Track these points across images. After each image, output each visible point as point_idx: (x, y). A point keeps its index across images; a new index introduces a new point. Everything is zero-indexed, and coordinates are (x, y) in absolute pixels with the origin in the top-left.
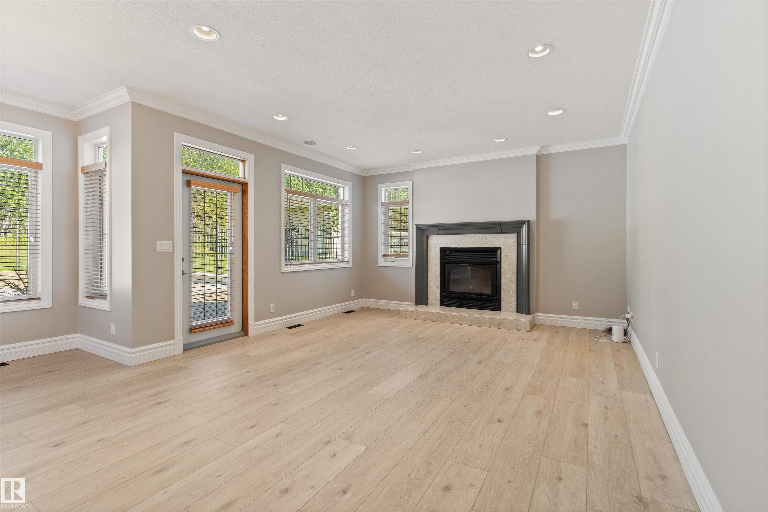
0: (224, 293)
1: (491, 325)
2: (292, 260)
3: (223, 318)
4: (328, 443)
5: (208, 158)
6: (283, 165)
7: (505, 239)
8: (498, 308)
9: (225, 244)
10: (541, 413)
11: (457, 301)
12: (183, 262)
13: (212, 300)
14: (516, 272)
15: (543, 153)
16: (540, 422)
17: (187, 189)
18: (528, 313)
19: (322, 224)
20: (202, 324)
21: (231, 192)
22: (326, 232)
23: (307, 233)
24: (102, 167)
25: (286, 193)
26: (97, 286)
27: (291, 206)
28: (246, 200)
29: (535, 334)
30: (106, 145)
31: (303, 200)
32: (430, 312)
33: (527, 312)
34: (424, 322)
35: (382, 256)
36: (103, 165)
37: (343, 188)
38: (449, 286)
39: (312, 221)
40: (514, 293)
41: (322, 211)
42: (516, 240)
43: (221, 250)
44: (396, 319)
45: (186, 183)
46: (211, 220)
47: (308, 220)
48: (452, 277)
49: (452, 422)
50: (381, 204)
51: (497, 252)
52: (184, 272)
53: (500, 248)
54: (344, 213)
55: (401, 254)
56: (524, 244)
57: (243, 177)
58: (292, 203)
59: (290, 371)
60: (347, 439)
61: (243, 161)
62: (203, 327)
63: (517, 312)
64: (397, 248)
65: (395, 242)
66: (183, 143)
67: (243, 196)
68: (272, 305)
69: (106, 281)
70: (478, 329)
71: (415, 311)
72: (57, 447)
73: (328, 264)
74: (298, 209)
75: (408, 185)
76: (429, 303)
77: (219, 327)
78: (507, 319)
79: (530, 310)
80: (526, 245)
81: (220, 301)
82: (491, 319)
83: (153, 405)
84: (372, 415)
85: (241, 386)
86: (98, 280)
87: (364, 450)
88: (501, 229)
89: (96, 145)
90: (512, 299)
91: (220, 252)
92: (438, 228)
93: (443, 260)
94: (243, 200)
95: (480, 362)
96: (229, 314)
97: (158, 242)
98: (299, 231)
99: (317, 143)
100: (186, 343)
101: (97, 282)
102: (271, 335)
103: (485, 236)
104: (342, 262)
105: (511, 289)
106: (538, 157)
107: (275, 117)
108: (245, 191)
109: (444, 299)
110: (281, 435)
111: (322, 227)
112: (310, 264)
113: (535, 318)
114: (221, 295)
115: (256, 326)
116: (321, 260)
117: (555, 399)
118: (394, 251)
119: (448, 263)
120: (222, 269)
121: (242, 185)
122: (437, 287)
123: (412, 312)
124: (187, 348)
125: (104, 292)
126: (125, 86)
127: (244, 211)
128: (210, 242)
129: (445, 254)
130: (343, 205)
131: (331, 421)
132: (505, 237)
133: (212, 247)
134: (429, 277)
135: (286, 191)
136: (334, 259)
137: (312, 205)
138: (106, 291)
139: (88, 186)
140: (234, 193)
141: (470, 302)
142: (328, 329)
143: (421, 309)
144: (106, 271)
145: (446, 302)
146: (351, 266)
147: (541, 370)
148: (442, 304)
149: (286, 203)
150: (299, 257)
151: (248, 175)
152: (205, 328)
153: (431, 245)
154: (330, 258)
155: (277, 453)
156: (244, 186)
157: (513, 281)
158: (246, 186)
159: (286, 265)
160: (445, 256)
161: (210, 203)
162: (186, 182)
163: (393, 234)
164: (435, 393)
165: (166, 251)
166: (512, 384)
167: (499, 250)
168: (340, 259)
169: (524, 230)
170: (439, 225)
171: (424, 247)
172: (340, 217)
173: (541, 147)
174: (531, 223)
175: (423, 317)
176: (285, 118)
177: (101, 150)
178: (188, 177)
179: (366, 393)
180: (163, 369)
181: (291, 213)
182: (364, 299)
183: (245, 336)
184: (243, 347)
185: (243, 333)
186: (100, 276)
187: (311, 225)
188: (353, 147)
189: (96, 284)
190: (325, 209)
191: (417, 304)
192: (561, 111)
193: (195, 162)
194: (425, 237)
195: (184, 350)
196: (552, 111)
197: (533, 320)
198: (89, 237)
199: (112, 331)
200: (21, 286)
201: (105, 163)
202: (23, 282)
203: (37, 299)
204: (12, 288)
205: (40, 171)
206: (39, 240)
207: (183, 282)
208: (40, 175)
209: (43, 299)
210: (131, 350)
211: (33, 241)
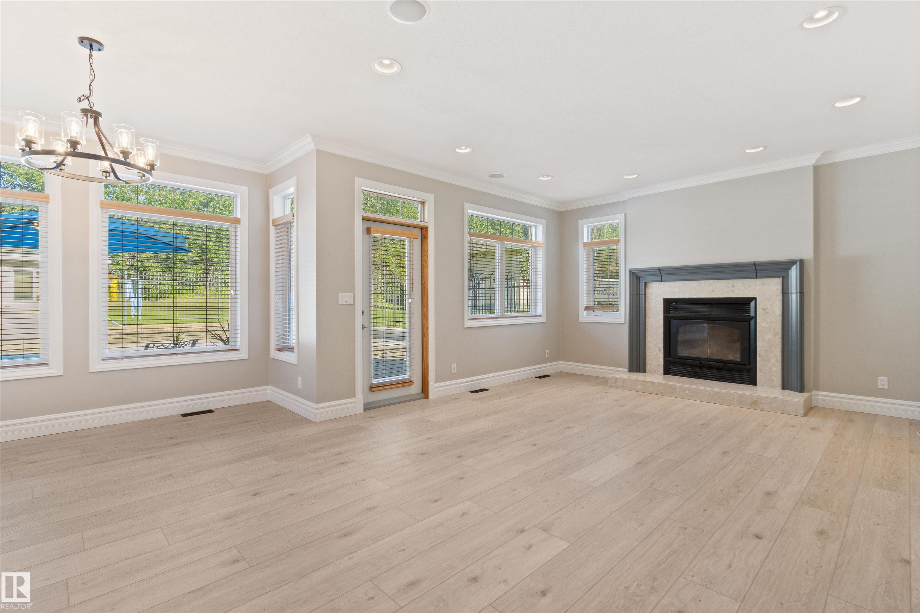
0: (403, 349)
1: (740, 403)
2: (475, 313)
3: (402, 377)
4: (522, 531)
5: (385, 202)
6: (466, 205)
7: (763, 286)
8: (752, 381)
9: (405, 295)
10: (825, 533)
11: (687, 369)
12: (363, 315)
13: (392, 357)
14: (780, 331)
15: (824, 162)
16: (824, 547)
17: (367, 236)
18: (801, 389)
19: (510, 271)
20: (381, 382)
21: (411, 238)
22: (515, 281)
23: (492, 283)
24: (290, 219)
25: (469, 237)
26: (286, 339)
27: (475, 250)
28: (426, 245)
29: (813, 420)
30: (293, 196)
31: (489, 243)
32: (650, 382)
33: (799, 389)
34: (641, 393)
35: (585, 310)
36: (291, 216)
37: (535, 228)
38: (677, 348)
39: (498, 267)
40: (777, 361)
41: (511, 256)
42: (780, 288)
43: (400, 302)
44: (603, 388)
45: (366, 231)
46: (387, 269)
47: (493, 266)
48: (680, 337)
49: (686, 528)
50: (583, 245)
51: (750, 303)
52: (365, 326)
53: (755, 299)
54: (536, 257)
55: (611, 307)
56: (793, 293)
57: (423, 221)
58: (476, 247)
59: (475, 442)
60: (545, 531)
61: (423, 203)
62: (383, 386)
63: (783, 388)
64: (604, 299)
65: (600, 292)
66: (363, 188)
67: (423, 242)
68: (454, 365)
69: (294, 334)
70: (722, 408)
71: (629, 379)
72: (255, 497)
73: (517, 318)
74: (480, 254)
75: (618, 219)
76: (647, 370)
77: (398, 387)
78: (767, 398)
79: (804, 386)
80: (797, 294)
81: (398, 358)
82: (740, 396)
83: (337, 465)
84: (575, 505)
85: (422, 454)
86: (287, 332)
87: (567, 546)
88: (756, 273)
89: (284, 197)
90: (774, 369)
91: (397, 305)
92: (660, 273)
93: (668, 315)
94: (423, 246)
95: (725, 453)
96: (408, 373)
97: (340, 294)
98: (483, 280)
99: (504, 175)
100: (366, 402)
101: (286, 334)
102: (453, 399)
103: (731, 282)
104: (534, 316)
105: (772, 355)
106: (817, 169)
107: (457, 150)
108: (425, 236)
109: (670, 365)
110: (467, 514)
111: (510, 274)
112: (496, 318)
113: (813, 398)
114: (400, 351)
115: (437, 388)
116: (509, 314)
117: (849, 517)
118: (599, 303)
119: (675, 318)
120: (401, 323)
121: (422, 229)
122: (660, 350)
123: (624, 380)
124: (368, 407)
125: (292, 345)
126: (310, 134)
127: (423, 258)
128: (388, 294)
129: (671, 307)
130: (535, 248)
131: (525, 506)
132: (763, 283)
133: (390, 299)
134: (648, 336)
135: (469, 234)
136: (524, 313)
137: (498, 248)
138: (294, 345)
139: (278, 239)
140: (413, 238)
141: (708, 371)
142: (518, 397)
143: (637, 377)
144: (294, 324)
145: (672, 369)
146: (546, 322)
147: (824, 473)
148: (667, 371)
149: (469, 248)
150: (483, 311)
151: (428, 218)
152: (385, 387)
153: (650, 295)
154: (519, 312)
155: (463, 534)
156: (424, 230)
157: (776, 344)
158: (425, 230)
159: (469, 319)
160: (671, 309)
161: (386, 250)
162: (366, 229)
163: (596, 281)
164: (660, 487)
165: (347, 304)
166: (777, 488)
167: (754, 302)
168: (532, 313)
169: (794, 272)
170: (661, 269)
171: (640, 297)
172: (532, 262)
173: (822, 154)
174: (806, 263)
175: (639, 387)
176: (468, 150)
177: (289, 201)
178: (368, 224)
179: (567, 477)
180: (345, 428)
181: (475, 259)
182: (561, 362)
183: (426, 398)
184: (424, 410)
185: (423, 395)
186: (288, 329)
187: (497, 273)
188: (548, 176)
189: (285, 337)
190: (514, 253)
191: (631, 370)
192: (858, 99)
193: (372, 207)
194: (642, 285)
195: (365, 410)
196: (840, 101)
197: (808, 401)
198: (278, 289)
199: (299, 385)
200: (224, 337)
201: (292, 215)
202: (225, 334)
203: (237, 350)
204: (218, 339)
205: (238, 226)
206: (238, 292)
207: (363, 337)
208: (238, 230)
209: (241, 350)
210: (316, 405)
211: (233, 294)
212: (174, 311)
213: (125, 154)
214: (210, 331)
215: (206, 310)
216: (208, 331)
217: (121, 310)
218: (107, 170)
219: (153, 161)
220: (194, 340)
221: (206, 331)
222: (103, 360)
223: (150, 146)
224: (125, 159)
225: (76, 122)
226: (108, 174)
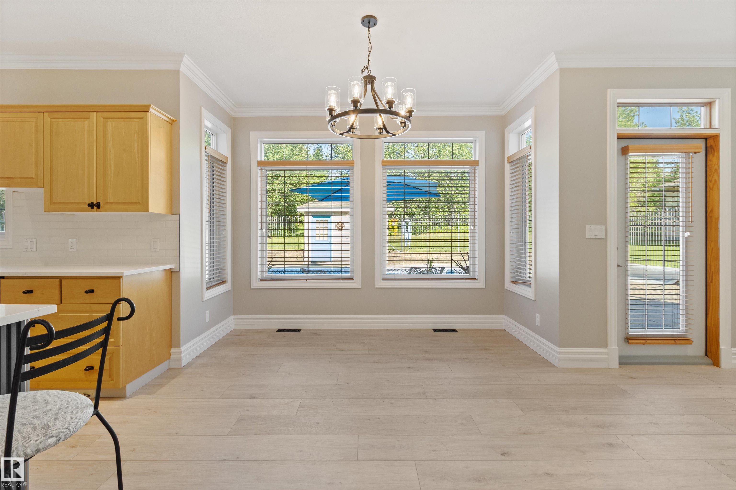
3: (672, 332)
17: (622, 158)
20: (643, 334)
21: (689, 153)
24: (527, 153)
26: (520, 273)
30: (530, 129)
36: (528, 149)
45: (620, 151)
52: (619, 265)
57: (709, 128)
61: (709, 104)
62: (645, 339)
66: (618, 101)
67: (708, 156)
86: (521, 266)
89: (519, 133)
94: (708, 160)
96: (683, 328)
97: (588, 227)
100: (622, 356)
101: (520, 268)
108: (712, 148)
115: (732, 354)
121: (707, 139)
124: (624, 362)
125: (528, 279)
126: (554, 52)
127: (709, 178)
138: (530, 279)
139: (513, 175)
140: (692, 152)
152: (648, 342)
156: (710, 141)
158: (714, 140)
162: (621, 149)
165: (597, 237)
177: (525, 137)
178: (624, 143)
180: (599, 385)
183: (714, 365)
185: (709, 361)
189: (519, 270)
195: (621, 364)
198: (513, 224)
199: (536, 322)
200: (465, 266)
201: (529, 147)
202: (466, 264)
203: (475, 279)
204: (459, 267)
205: (477, 167)
206: (476, 227)
207: (618, 276)
208: (477, 171)
209: (479, 280)
210: (558, 349)
211: (472, 229)
212: (428, 243)
213: (390, 103)
214: (454, 261)
215: (452, 243)
216: (453, 261)
217: (394, 242)
218: (381, 127)
219: (411, 108)
220: (442, 268)
221: (451, 261)
222: (383, 279)
223: (409, 96)
224: (390, 109)
225: (358, 84)
226: (381, 130)
